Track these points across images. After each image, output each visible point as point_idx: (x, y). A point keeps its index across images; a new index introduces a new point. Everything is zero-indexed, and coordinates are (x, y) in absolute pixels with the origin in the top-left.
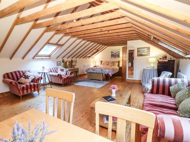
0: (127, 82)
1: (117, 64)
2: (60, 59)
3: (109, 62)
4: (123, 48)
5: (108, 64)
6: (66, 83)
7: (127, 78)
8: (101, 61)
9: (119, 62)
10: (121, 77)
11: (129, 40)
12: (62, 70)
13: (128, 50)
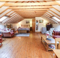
0: (36, 33)
1: (29, 26)
2: (6, 24)
3: (25, 25)
4: (32, 20)
5: (25, 26)
6: (12, 36)
7: (36, 31)
8: (22, 25)
9: (29, 25)
10: (32, 31)
11: (36, 17)
12: (8, 30)
13: (36, 20)
